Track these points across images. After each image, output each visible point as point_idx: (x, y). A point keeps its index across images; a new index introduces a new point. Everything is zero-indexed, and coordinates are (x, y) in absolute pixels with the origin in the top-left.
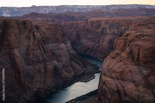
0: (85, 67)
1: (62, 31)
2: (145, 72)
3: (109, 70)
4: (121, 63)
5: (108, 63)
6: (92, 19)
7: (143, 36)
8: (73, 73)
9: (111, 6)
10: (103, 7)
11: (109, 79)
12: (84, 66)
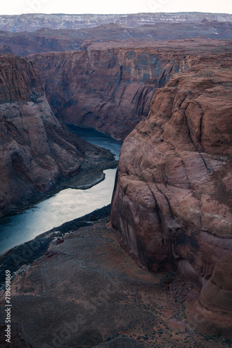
0: (83, 155)
1: (30, 73)
2: (215, 165)
3: (137, 162)
4: (163, 146)
5: (133, 146)
6: (96, 46)
7: (211, 83)
8: (55, 170)
9: (139, 16)
10: (121, 17)
11: (136, 182)
12: (81, 152)
